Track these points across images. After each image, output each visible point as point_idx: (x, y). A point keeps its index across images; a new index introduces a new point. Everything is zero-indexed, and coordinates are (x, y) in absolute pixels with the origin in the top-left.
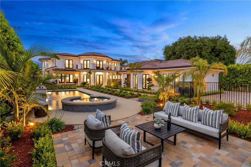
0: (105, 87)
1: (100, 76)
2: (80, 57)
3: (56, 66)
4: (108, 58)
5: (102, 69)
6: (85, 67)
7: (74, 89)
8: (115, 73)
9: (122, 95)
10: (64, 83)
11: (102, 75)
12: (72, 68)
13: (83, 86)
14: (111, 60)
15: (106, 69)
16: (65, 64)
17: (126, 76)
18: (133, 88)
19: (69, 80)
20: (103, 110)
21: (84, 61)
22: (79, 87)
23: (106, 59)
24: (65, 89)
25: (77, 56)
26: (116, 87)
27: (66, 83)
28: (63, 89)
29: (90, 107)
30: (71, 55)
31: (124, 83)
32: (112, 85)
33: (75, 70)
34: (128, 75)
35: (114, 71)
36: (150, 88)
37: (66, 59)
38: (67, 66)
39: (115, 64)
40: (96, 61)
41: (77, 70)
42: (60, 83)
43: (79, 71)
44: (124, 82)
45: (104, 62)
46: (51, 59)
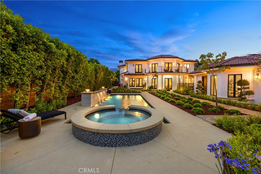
0: (174, 92)
1: (168, 79)
2: (148, 61)
3: (128, 72)
4: (178, 59)
5: (171, 72)
6: (154, 71)
7: (139, 93)
8: (187, 76)
9: (187, 107)
10: (134, 86)
11: (172, 78)
12: (141, 73)
13: (149, 90)
14: (183, 61)
15: (175, 71)
16: (135, 69)
17: (200, 79)
18: (211, 95)
19: (138, 84)
20: (119, 146)
21: (153, 65)
22: (146, 91)
23: (176, 60)
24: (130, 93)
25: (146, 61)
26: (186, 93)
27: (136, 86)
28: (128, 93)
29: (93, 136)
30: (140, 60)
31: (197, 88)
32: (181, 89)
33: (143, 75)
34: (203, 78)
35: (185, 74)
36: (243, 97)
37: (136, 65)
38: (137, 71)
39: (188, 65)
40: (164, 64)
41: (145, 74)
42: (130, 86)
43: (146, 75)
44: (197, 86)
45: (173, 64)
46: (125, 66)
